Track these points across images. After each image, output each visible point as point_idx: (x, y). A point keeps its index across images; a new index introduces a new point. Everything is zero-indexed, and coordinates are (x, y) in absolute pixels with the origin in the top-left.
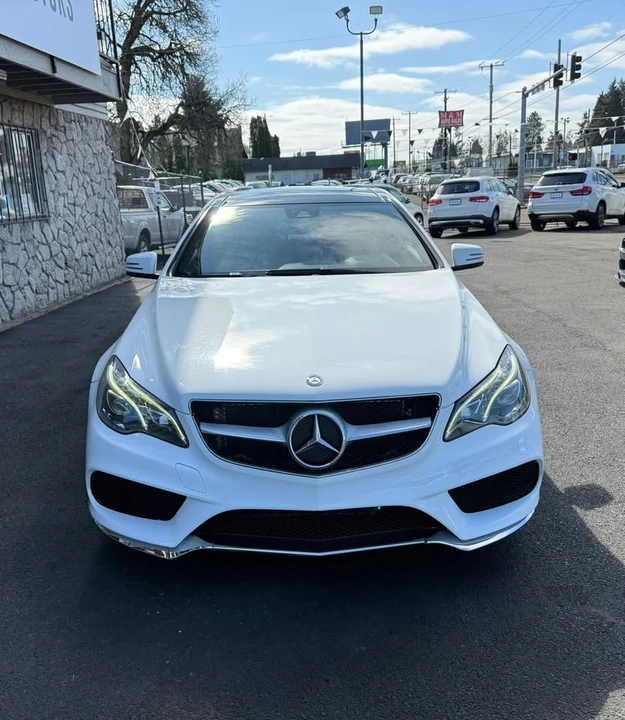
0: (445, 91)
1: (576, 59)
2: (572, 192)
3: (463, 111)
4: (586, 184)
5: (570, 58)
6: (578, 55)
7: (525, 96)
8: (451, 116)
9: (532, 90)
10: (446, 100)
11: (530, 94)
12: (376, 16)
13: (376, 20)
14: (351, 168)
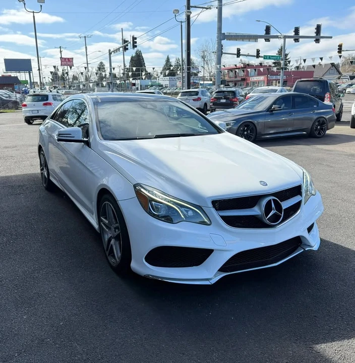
0: (60, 47)
1: (134, 38)
2: (193, 100)
3: (73, 58)
4: (199, 96)
5: (131, 37)
6: (135, 37)
7: (110, 54)
8: (67, 60)
9: (114, 51)
10: (61, 52)
11: (113, 53)
12: (42, 4)
13: (41, 6)
14: (14, 84)
